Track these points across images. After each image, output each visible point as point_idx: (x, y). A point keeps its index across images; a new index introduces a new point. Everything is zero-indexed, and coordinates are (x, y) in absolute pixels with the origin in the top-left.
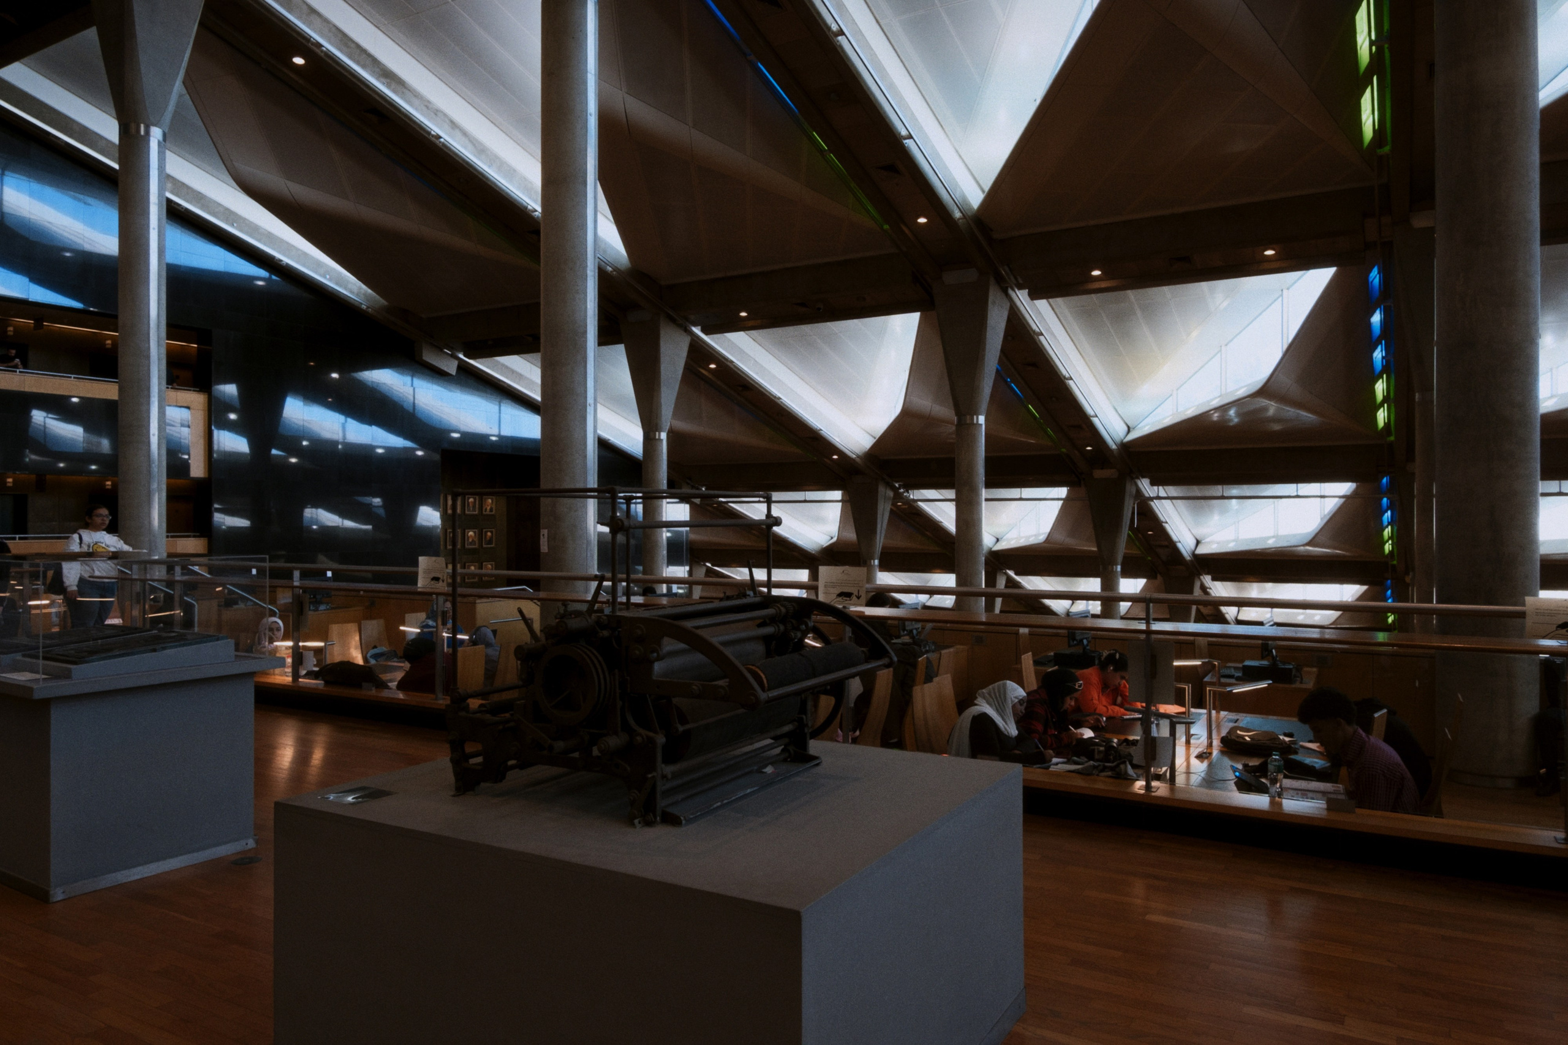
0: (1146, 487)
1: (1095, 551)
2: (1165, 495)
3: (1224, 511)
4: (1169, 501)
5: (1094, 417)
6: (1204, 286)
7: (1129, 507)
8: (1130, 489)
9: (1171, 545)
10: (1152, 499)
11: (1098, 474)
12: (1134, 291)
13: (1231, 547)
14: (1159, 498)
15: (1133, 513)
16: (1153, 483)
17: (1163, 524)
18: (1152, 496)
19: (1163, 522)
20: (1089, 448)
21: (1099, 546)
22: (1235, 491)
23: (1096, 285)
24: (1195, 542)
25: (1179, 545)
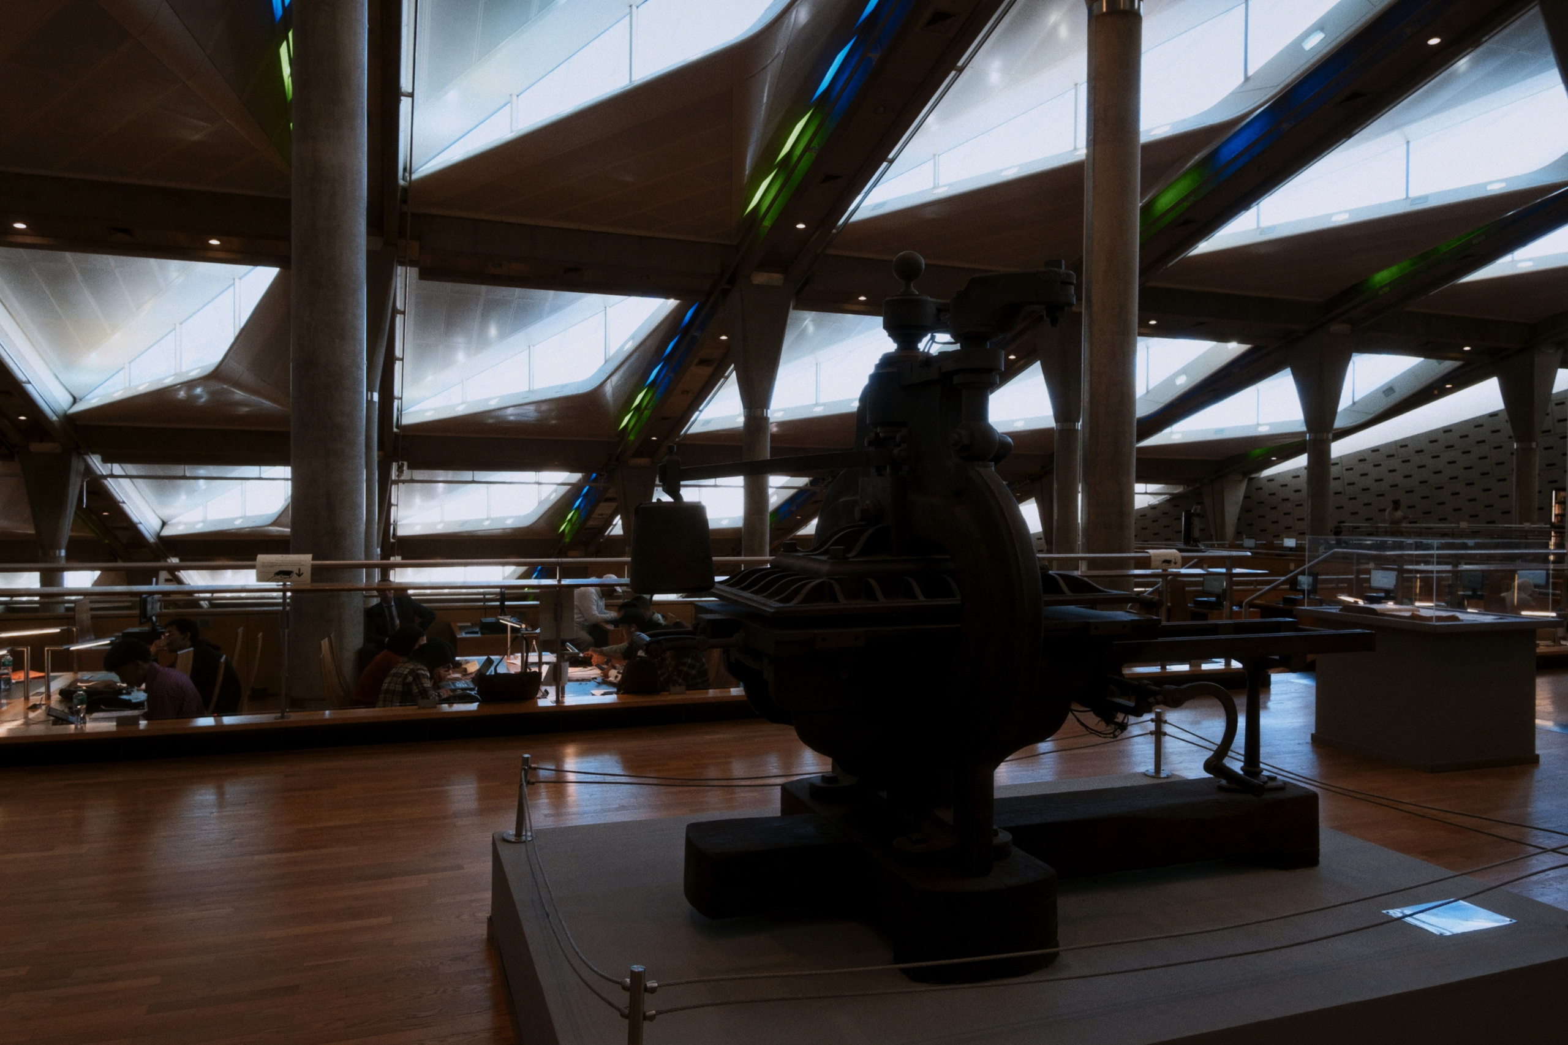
0: (96, 462)
1: (31, 534)
2: (123, 473)
3: (191, 492)
4: (128, 480)
5: (27, 383)
6: (153, 263)
7: (76, 487)
8: (77, 466)
9: (131, 527)
10: (105, 477)
11: (36, 447)
12: (73, 254)
13: (199, 528)
14: (112, 476)
15: (81, 492)
16: (106, 460)
17: (121, 504)
18: (105, 473)
19: (119, 502)
20: (23, 418)
21: (37, 528)
22: (202, 471)
23: (21, 239)
24: (160, 523)
25: (140, 527)
